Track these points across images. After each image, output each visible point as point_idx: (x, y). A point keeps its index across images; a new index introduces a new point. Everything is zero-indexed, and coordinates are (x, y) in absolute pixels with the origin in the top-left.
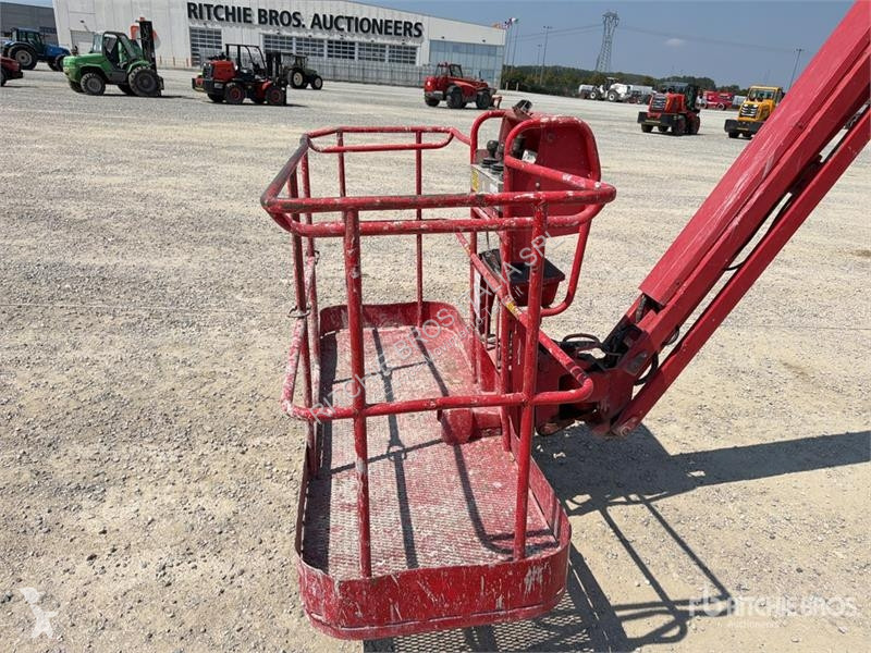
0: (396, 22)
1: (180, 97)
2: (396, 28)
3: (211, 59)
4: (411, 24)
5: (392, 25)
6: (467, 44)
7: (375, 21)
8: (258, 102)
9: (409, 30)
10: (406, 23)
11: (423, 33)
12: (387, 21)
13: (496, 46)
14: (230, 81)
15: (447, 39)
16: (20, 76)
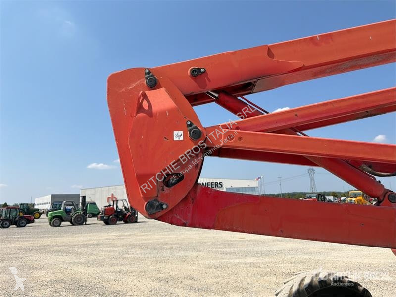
0: (212, 183)
1: (94, 224)
2: (212, 185)
3: (105, 207)
4: (217, 183)
5: (210, 184)
6: (242, 188)
7: (203, 183)
8: (126, 222)
9: (217, 185)
10: (215, 183)
11: (223, 186)
12: (208, 183)
13: (255, 187)
14: (112, 215)
15: (233, 187)
16: (33, 222)
